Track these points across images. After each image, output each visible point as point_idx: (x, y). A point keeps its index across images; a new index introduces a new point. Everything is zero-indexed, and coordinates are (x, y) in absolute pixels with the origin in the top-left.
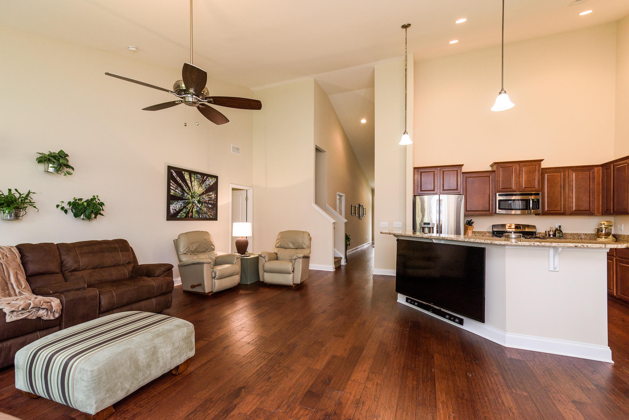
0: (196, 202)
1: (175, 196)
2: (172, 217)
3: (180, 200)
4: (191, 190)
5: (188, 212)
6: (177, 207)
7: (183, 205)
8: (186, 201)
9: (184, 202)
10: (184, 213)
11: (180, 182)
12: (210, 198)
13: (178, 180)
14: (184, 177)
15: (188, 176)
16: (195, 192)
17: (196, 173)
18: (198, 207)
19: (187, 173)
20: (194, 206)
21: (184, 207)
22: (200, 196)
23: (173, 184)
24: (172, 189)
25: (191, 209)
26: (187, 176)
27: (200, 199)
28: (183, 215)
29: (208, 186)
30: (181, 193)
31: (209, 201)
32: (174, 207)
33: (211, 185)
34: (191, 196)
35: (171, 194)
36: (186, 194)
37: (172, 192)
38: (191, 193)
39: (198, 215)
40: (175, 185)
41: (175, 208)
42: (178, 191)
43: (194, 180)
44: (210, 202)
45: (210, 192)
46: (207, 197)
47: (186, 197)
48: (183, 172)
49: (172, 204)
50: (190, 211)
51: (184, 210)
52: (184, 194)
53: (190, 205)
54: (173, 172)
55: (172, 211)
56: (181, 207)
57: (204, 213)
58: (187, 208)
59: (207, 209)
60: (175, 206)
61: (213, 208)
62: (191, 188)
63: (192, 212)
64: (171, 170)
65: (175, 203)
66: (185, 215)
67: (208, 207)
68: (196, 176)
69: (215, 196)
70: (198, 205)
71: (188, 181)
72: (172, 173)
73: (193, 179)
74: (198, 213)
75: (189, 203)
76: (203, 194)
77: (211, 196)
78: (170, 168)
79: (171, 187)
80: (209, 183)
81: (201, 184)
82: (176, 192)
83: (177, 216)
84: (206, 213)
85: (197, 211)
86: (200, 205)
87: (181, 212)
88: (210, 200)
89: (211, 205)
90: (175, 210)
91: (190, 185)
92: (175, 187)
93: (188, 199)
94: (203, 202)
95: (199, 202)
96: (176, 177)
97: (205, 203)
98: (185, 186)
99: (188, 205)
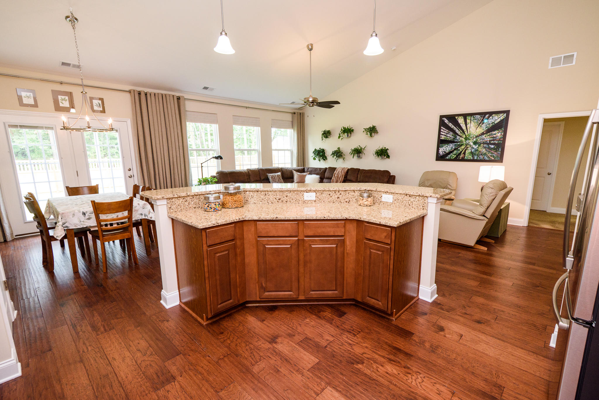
0: (472, 144)
1: (446, 140)
2: (440, 158)
3: (451, 143)
4: (466, 133)
5: (460, 154)
6: (448, 149)
7: (454, 147)
8: (458, 143)
9: (455, 145)
10: (455, 154)
11: (452, 127)
12: (494, 137)
13: (450, 126)
14: (458, 121)
15: (463, 120)
16: (470, 134)
17: (471, 115)
18: (473, 148)
19: (461, 117)
20: (468, 147)
21: (455, 149)
22: (476, 137)
23: (444, 130)
24: (442, 135)
25: (464, 151)
26: (461, 120)
27: (477, 140)
28: (453, 157)
29: (491, 125)
30: (453, 137)
31: (490, 141)
32: (443, 149)
33: (496, 123)
34: (465, 139)
35: (441, 138)
36: (458, 137)
37: (443, 137)
38: (465, 135)
39: (473, 156)
40: (447, 130)
41: (445, 151)
42: (450, 136)
43: (471, 122)
44: (492, 142)
45: (494, 131)
46: (489, 137)
47: (458, 140)
48: (457, 117)
49: (442, 147)
50: (463, 152)
51: (455, 152)
52: (456, 137)
53: (463, 147)
54: (445, 119)
55: (441, 153)
56: (452, 149)
57: (481, 155)
58: (459, 150)
59: (486, 150)
60: (445, 149)
61: (497, 148)
62: (465, 130)
63: (464, 153)
64: (443, 119)
65: (445, 146)
66: (455, 156)
67: (489, 148)
68: (474, 117)
69: (502, 135)
70: (474, 146)
71: (461, 125)
72: (443, 121)
73: (468, 121)
74: (472, 155)
75: (462, 145)
76: (483, 134)
77: (494, 136)
78: (441, 117)
79: (441, 133)
80: (493, 121)
81: (481, 125)
82: (448, 136)
83: (447, 157)
84: (485, 154)
85: (472, 153)
86: (477, 146)
87: (451, 154)
88: (493, 140)
89: (493, 145)
90: (445, 152)
91: (464, 128)
92: (446, 132)
93: (461, 142)
94: (481, 143)
95: (475, 143)
96: (448, 124)
97: (484, 143)
98: (458, 130)
99: (460, 147)
